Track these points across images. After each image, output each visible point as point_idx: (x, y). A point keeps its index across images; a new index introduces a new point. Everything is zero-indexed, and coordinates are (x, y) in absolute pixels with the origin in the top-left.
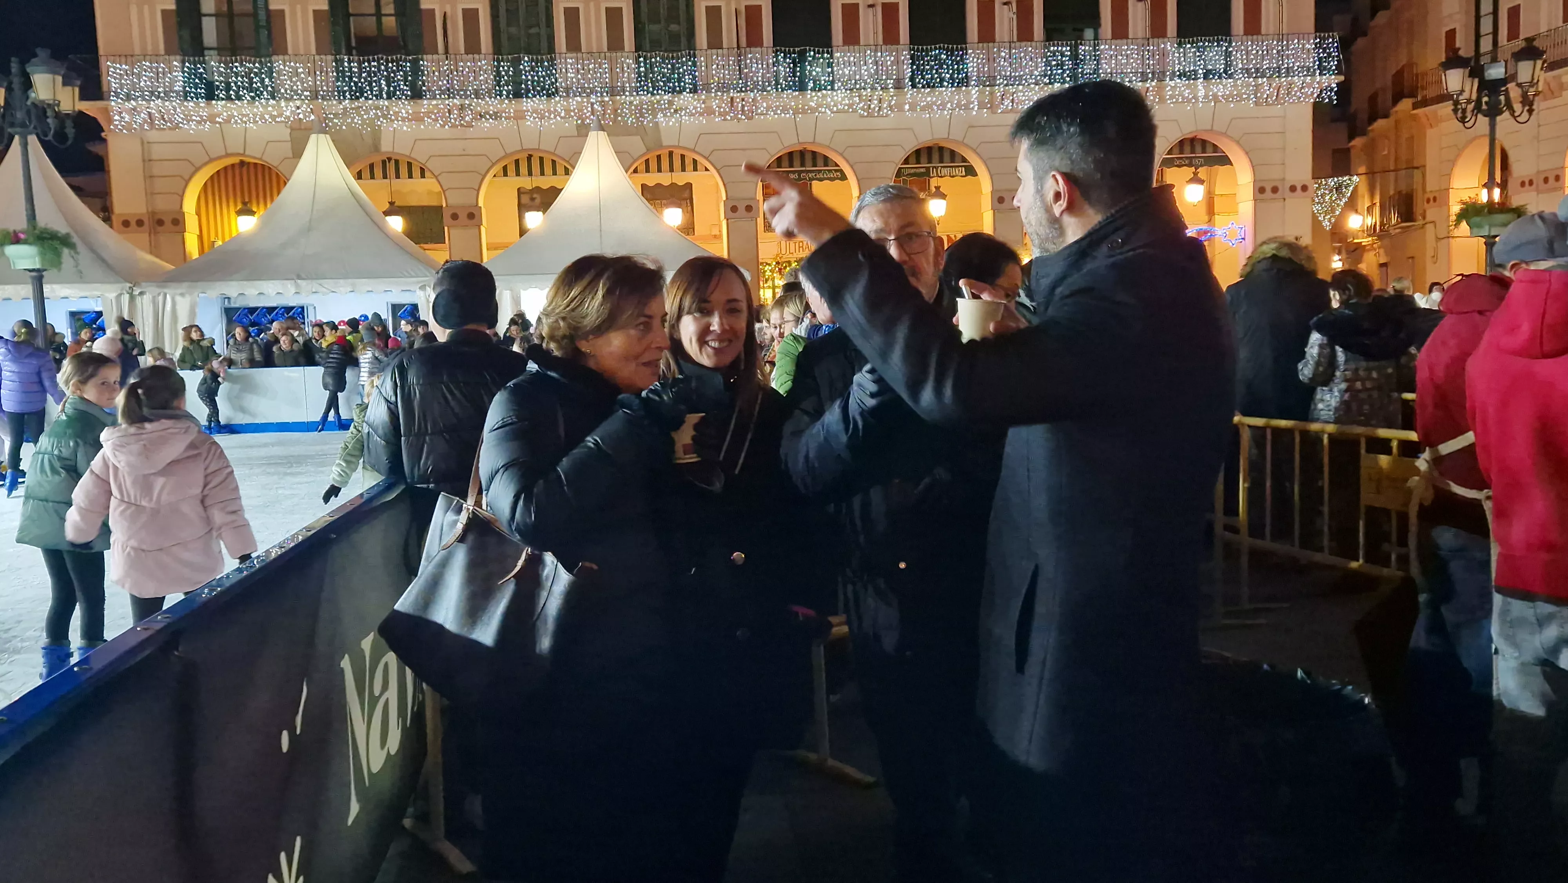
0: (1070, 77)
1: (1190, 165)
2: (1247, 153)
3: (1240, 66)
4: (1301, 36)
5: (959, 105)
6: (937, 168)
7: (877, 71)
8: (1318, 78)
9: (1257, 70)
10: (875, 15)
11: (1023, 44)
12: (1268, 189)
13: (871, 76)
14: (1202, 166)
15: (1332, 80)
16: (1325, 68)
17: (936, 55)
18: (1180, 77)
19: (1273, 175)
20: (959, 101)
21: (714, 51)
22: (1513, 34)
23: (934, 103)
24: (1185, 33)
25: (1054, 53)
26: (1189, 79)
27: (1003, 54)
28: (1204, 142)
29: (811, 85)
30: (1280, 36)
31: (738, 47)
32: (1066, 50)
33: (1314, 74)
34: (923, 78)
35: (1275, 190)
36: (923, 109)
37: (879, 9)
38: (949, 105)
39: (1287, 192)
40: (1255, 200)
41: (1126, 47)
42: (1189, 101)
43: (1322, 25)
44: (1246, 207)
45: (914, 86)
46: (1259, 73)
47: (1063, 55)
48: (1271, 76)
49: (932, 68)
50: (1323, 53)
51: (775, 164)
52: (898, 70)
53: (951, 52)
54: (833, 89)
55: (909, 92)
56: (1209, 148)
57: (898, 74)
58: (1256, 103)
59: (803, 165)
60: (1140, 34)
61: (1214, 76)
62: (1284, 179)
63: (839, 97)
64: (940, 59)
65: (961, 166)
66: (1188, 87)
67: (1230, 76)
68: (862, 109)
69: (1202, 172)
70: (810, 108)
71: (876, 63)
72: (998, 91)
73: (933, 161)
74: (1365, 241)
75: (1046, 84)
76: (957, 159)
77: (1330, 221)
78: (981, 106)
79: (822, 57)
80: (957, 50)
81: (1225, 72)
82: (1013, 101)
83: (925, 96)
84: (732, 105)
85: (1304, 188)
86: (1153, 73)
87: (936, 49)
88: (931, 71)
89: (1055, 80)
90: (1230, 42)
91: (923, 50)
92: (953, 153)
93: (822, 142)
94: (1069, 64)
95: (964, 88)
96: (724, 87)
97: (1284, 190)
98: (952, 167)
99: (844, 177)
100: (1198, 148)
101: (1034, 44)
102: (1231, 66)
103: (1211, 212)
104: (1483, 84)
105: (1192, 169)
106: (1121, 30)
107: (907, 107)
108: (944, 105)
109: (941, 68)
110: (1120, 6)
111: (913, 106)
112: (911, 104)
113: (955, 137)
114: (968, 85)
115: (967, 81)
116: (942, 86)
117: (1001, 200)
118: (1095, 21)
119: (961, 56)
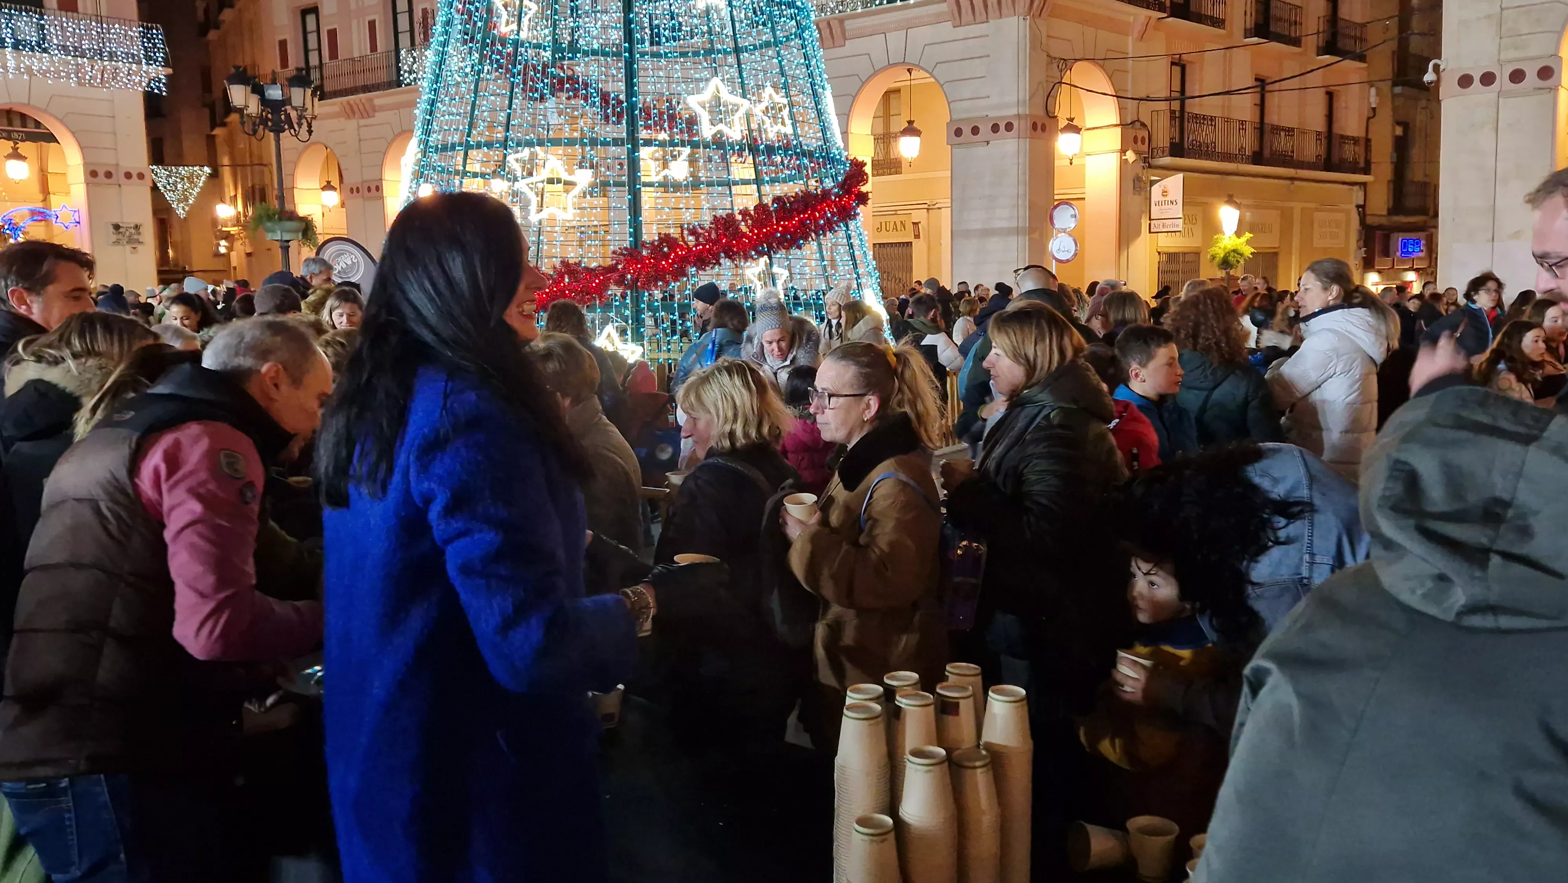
1: (9, 138)
2: (73, 133)
3: (55, 41)
4: (123, 21)
8: (145, 68)
9: (76, 49)
12: (101, 173)
14: (23, 141)
15: (160, 72)
16: (151, 58)
19: (106, 159)
22: (334, 55)
28: (23, 117)
30: (99, 18)
33: (139, 63)
35: (109, 175)
39: (123, 180)
40: (87, 184)
43: (145, 14)
44: (78, 189)
46: (79, 52)
48: (92, 58)
50: (149, 42)
56: (31, 124)
58: (79, 84)
61: (24, 46)
62: (117, 165)
67: (45, 50)
69: (25, 147)
74: (233, 230)
77: (183, 209)
81: (39, 44)
85: (141, 176)
90: (42, 15)
97: (119, 175)
100: (17, 121)
102: (44, 39)
103: (45, 191)
104: (265, 102)
105: (11, 143)
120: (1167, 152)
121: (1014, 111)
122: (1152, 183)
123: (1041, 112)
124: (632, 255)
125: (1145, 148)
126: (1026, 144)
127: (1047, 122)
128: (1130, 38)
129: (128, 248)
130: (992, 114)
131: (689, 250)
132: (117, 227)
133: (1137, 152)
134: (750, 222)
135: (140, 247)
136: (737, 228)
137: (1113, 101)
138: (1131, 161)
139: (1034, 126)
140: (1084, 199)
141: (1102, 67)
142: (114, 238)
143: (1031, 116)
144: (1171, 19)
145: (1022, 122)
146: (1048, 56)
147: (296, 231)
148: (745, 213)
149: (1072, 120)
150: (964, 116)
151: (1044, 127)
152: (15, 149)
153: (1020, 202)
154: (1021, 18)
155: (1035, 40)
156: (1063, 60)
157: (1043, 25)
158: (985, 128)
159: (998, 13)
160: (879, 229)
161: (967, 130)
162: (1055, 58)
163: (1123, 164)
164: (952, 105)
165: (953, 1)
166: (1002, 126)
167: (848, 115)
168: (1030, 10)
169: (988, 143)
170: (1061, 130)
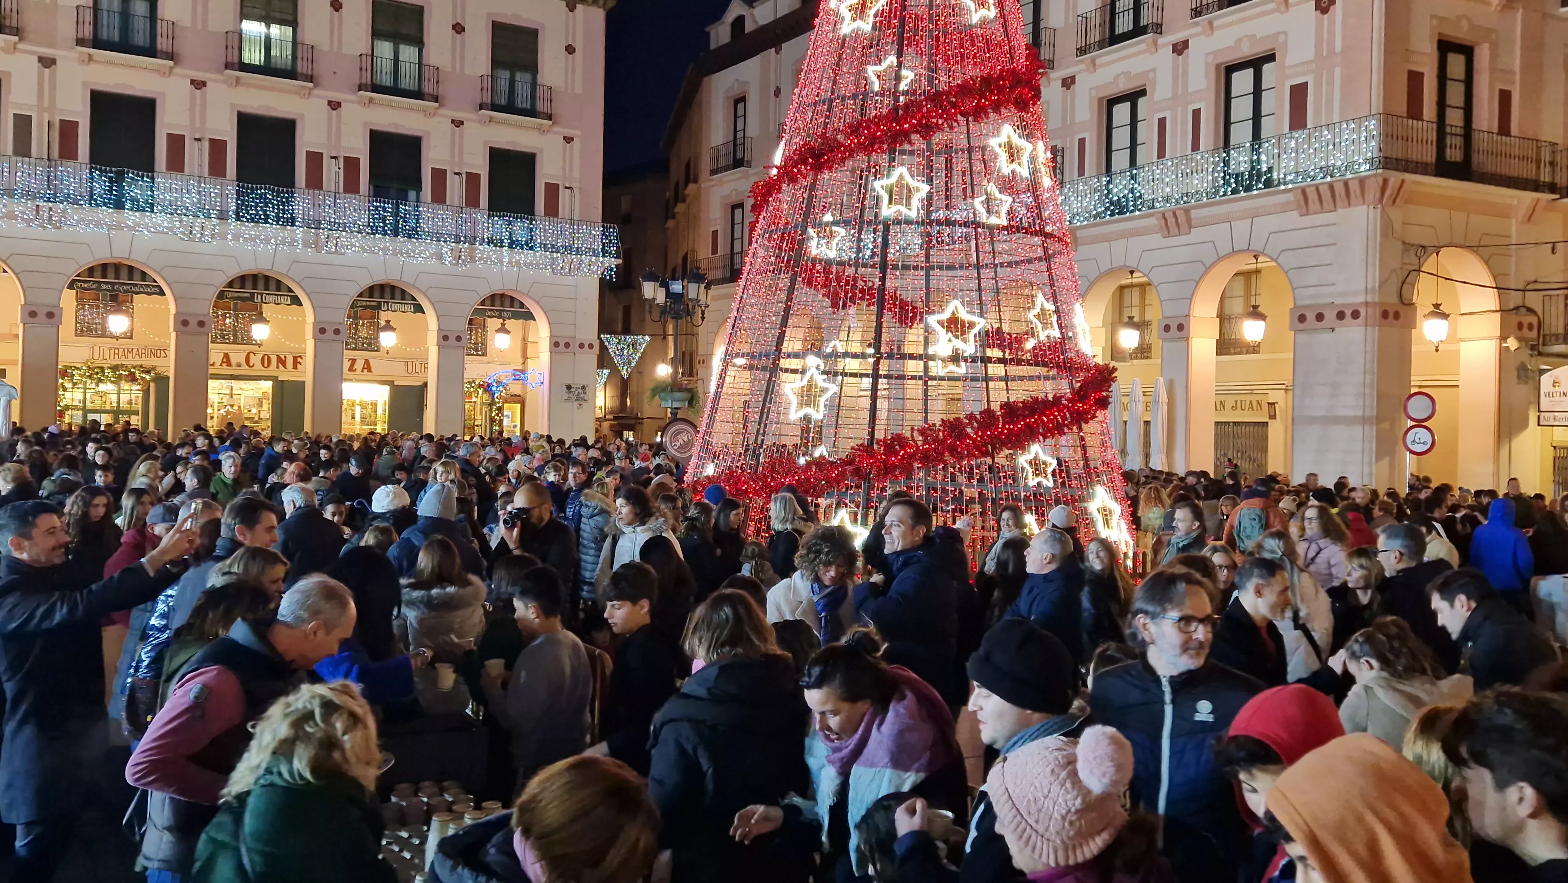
0: (391, 231)
1: (499, 317)
2: (545, 312)
3: (539, 241)
4: (589, 223)
5: (283, 242)
6: (262, 294)
7: (199, 200)
8: (601, 259)
9: (553, 246)
10: (201, 150)
11: (348, 195)
12: (562, 344)
13: (193, 204)
14: (509, 318)
15: (613, 262)
16: (607, 252)
17: (261, 194)
18: (488, 244)
19: (567, 333)
20: (284, 238)
21: (19, 159)
23: (258, 237)
24: (495, 208)
25: (377, 207)
26: (496, 246)
27: (328, 202)
28: (512, 300)
29: (128, 205)
30: (572, 222)
31: (49, 159)
32: (389, 207)
33: (597, 256)
34: (247, 212)
35: (567, 345)
36: (245, 240)
37: (206, 145)
38: (273, 241)
39: (577, 348)
40: (551, 352)
41: (441, 212)
42: (495, 264)
43: (606, 218)
44: (545, 356)
45: (238, 218)
46: (555, 249)
47: (385, 210)
48: (564, 253)
49: (257, 205)
50: (607, 239)
51: (86, 274)
52: (221, 202)
53: (277, 194)
54: (152, 211)
55: (233, 225)
56: (516, 304)
57: (221, 206)
58: (553, 274)
59: (117, 277)
60: (456, 203)
61: (517, 246)
62: (574, 338)
63: (160, 219)
64: (266, 198)
65: (287, 296)
66: (495, 252)
67: (531, 248)
68: (181, 233)
69: (510, 324)
70: (128, 226)
71: (199, 193)
72: (323, 235)
73: (258, 288)
75: (368, 233)
76: (283, 288)
77: (627, 371)
78: (306, 244)
79: (143, 181)
80: (283, 192)
81: (527, 243)
82: (337, 245)
83: (249, 229)
84: (38, 212)
85: (591, 346)
86: (465, 237)
87: (261, 188)
88: (256, 208)
89: (377, 231)
90: (531, 220)
91: (248, 188)
92: (279, 283)
93: (138, 259)
94: (390, 219)
95: (288, 227)
96: (29, 194)
97: (575, 345)
98: (277, 295)
99: (162, 293)
100: (507, 302)
101: (359, 197)
102: (531, 239)
103: (525, 357)
104: (669, 294)
105: (501, 321)
106: (439, 197)
107: (230, 237)
108: (267, 240)
109: (267, 206)
110: (439, 176)
111: (236, 237)
112: (233, 235)
113: (279, 270)
114: (293, 225)
115: (292, 222)
116: (267, 222)
117: (323, 331)
118: (417, 185)
119: (287, 198)
120: (1561, 339)
121: (1361, 299)
122: (1542, 372)
123: (1395, 300)
124: (866, 449)
125: (1534, 334)
126: (1374, 332)
127: (1402, 310)
128: (1514, 221)
129: (576, 404)
130: (1338, 301)
131: (917, 447)
132: (569, 387)
133: (1519, 339)
134: (975, 424)
135: (584, 404)
136: (963, 429)
137: (1492, 292)
138: (1513, 349)
139: (1385, 315)
140: (1457, 386)
141: (1476, 252)
142: (566, 396)
143: (1380, 304)
145: (1370, 311)
146: (1404, 243)
147: (683, 400)
148: (971, 417)
149: (1437, 306)
150: (1308, 302)
151: (1397, 315)
152: (503, 325)
153: (1367, 391)
154: (1371, 207)
155: (1387, 229)
156: (1423, 247)
157: (1396, 214)
158: (1330, 316)
159: (1346, 203)
160: (1234, 408)
161: (1311, 316)
162: (1413, 245)
163: (1503, 352)
164: (1296, 291)
165: (1299, 191)
166: (1348, 313)
167: (1191, 299)
168: (1381, 200)
169: (1333, 330)
170: (1425, 316)
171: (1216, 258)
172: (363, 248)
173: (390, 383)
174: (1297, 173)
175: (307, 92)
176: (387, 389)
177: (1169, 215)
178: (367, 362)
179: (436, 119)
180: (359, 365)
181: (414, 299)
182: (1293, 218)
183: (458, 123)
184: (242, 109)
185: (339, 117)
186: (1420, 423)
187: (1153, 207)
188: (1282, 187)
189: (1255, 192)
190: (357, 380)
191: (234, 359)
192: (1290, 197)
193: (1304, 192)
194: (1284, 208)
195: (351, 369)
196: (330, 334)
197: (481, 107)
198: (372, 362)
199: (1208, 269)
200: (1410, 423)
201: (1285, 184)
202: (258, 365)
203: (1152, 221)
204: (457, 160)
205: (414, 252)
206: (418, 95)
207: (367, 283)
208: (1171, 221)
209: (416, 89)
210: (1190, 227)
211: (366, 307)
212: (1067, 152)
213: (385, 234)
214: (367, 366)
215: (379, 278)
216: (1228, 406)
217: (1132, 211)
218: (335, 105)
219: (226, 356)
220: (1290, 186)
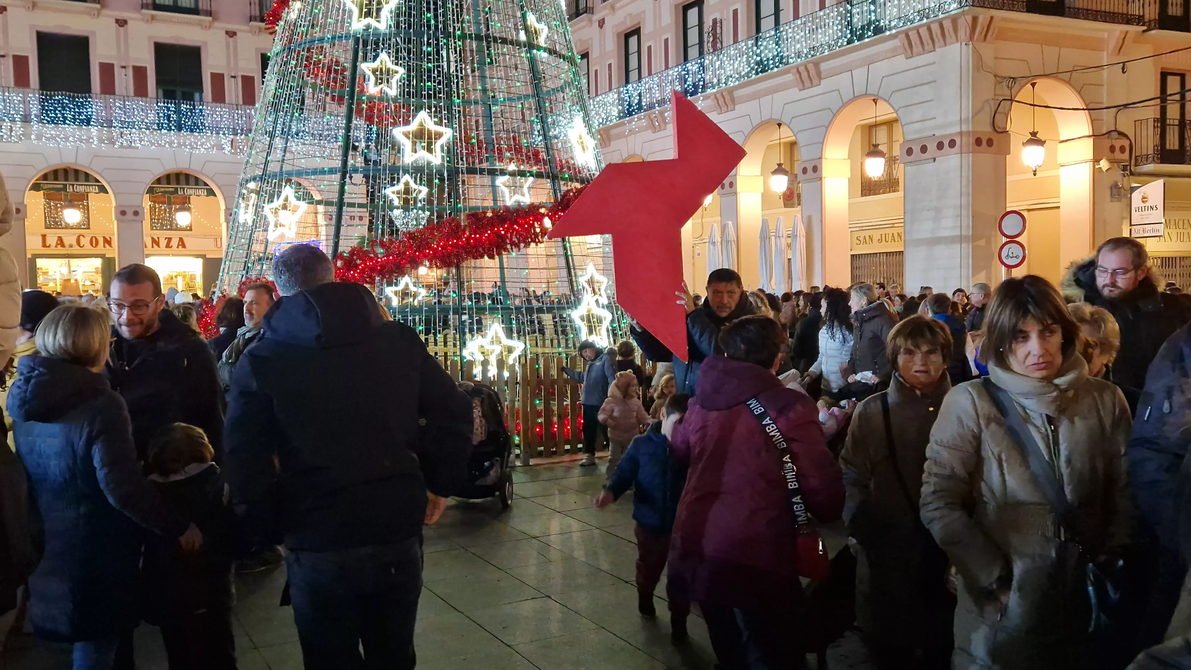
0: (175, 126)
5: (80, 139)
6: (73, 185)
7: (5, 107)
9: (320, 135)
10: (5, 65)
11: (137, 98)
16: (368, 138)
17: (58, 100)
18: (263, 135)
20: (80, 136)
23: (58, 136)
25: (162, 107)
26: (270, 136)
27: (117, 104)
32: (172, 107)
34: (48, 115)
36: (48, 139)
37: (10, 60)
38: (71, 139)
41: (220, 109)
45: (39, 122)
46: (322, 137)
47: (168, 109)
48: (330, 140)
49: (56, 109)
50: (369, 127)
52: (25, 108)
53: (72, 99)
55: (35, 126)
57: (25, 111)
58: (324, 158)
60: (234, 101)
61: (288, 135)
64: (63, 103)
65: (95, 185)
67: (301, 137)
72: (116, 131)
73: (69, 179)
75: (154, 129)
76: (90, 179)
78: (101, 141)
83: (50, 130)
86: (242, 130)
87: (59, 95)
88: (55, 111)
89: (162, 127)
91: (49, 95)
92: (87, 175)
94: (174, 117)
95: (84, 127)
98: (87, 185)
101: (144, 99)
106: (219, 97)
107: (33, 137)
108: (67, 139)
109: (64, 109)
110: (218, 79)
111: (39, 137)
112: (37, 135)
113: (83, 163)
114: (88, 124)
115: (88, 122)
116: (65, 123)
117: (123, 213)
118: (200, 88)
119: (82, 103)
120: (1150, 160)
121: (956, 129)
122: (1133, 189)
123: (988, 129)
125: (1125, 156)
126: (969, 158)
127: (995, 137)
128: (1105, 53)
130: (938, 133)
133: (1111, 161)
137: (1084, 115)
138: (1104, 169)
139: (978, 142)
140: (1059, 207)
141: (1069, 82)
143: (974, 132)
144: (1153, 32)
145: (964, 139)
146: (995, 76)
149: (1034, 134)
150: (915, 137)
151: (990, 143)
153: (964, 212)
154: (963, 44)
155: (979, 64)
156: (1014, 78)
157: (987, 51)
158: (932, 147)
159: (942, 42)
160: (880, 241)
161: (916, 149)
162: (1005, 78)
163: (1096, 173)
164: (905, 127)
165: (903, 35)
166: (946, 144)
167: (823, 143)
168: (971, 38)
169: (935, 160)
170: (1023, 144)
171: (841, 105)
172: (150, 142)
173: (203, 257)
174: (900, 18)
175: (96, 13)
176: (200, 261)
177: (801, 69)
178: (181, 239)
179: (212, 30)
180: (175, 242)
181: (206, 184)
182: (900, 62)
183: (231, 34)
184: (40, 29)
185: (126, 33)
186: (1012, 239)
187: (788, 63)
188: (888, 33)
189: (867, 40)
190: (173, 255)
191: (67, 242)
192: (896, 42)
193: (907, 36)
194: (893, 53)
195: (168, 246)
196: (130, 215)
197: (251, 19)
198: (186, 240)
199: (835, 115)
200: (1004, 240)
201: (890, 29)
202: (88, 245)
203: (790, 77)
204: (232, 65)
205: (195, 143)
206: (195, 11)
207: (159, 171)
208: (804, 74)
209: (193, 6)
210: (820, 79)
211: (165, 192)
212: (724, 23)
213: (170, 130)
214: (182, 243)
215: (171, 167)
216: (875, 240)
217: (772, 69)
218: (122, 23)
219: (60, 239)
220: (894, 31)
